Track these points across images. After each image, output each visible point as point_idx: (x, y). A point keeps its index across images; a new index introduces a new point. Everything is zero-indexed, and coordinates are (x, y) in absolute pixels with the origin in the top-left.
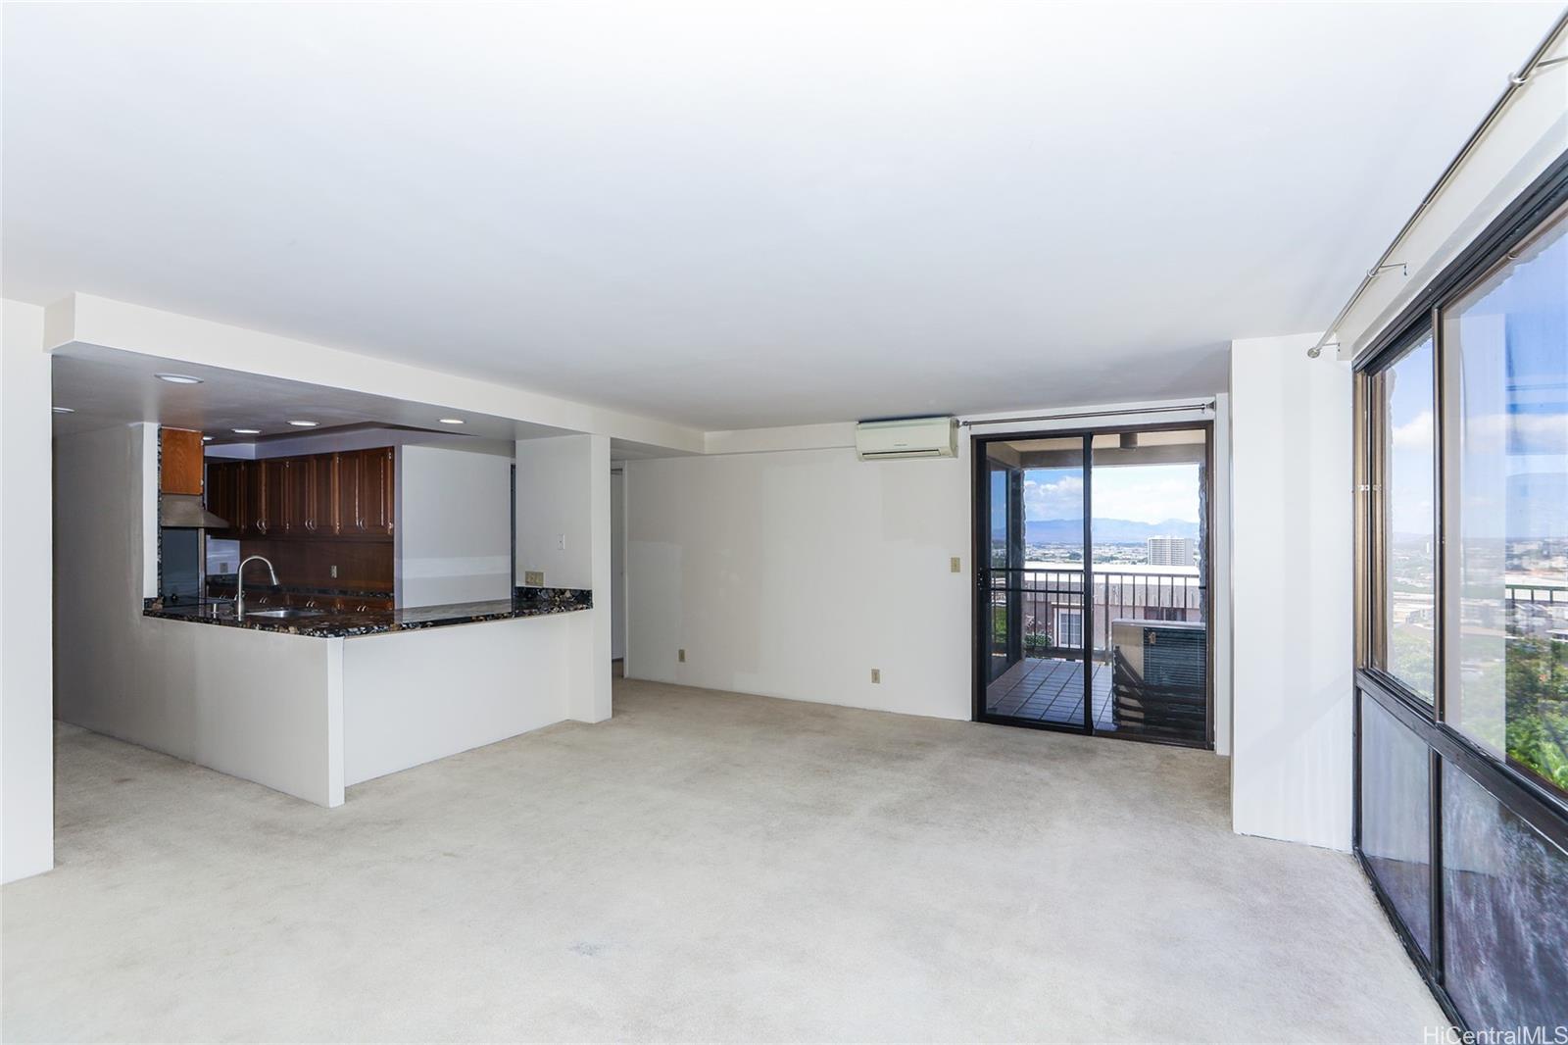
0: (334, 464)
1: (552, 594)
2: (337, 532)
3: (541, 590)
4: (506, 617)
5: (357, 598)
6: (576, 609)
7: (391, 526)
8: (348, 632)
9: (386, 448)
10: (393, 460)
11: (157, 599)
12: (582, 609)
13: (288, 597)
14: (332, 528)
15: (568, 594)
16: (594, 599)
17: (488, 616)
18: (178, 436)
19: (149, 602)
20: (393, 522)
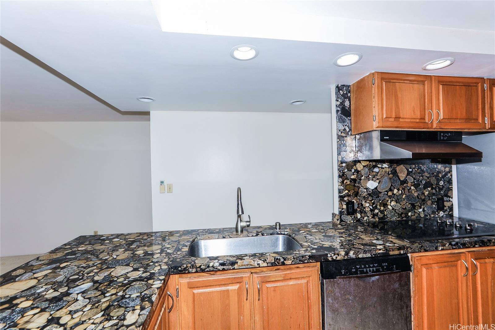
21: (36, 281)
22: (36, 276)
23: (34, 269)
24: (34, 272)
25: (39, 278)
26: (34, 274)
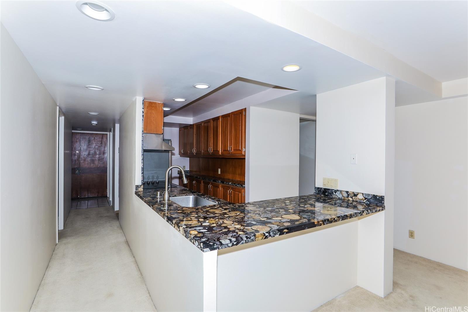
0: (219, 121)
1: (345, 195)
2: (220, 153)
3: (336, 191)
4: (336, 221)
5: (228, 186)
6: (376, 211)
7: (244, 150)
8: (221, 244)
9: (242, 110)
10: (245, 115)
11: (141, 186)
12: (379, 211)
13: (202, 181)
14: (219, 151)
15: (360, 197)
16: (386, 203)
17: (325, 220)
18: (153, 105)
19: (137, 187)
20: (245, 148)
21: (282, 216)
22: (281, 219)
23: (278, 223)
24: (280, 221)
25: (281, 217)
26: (281, 220)
